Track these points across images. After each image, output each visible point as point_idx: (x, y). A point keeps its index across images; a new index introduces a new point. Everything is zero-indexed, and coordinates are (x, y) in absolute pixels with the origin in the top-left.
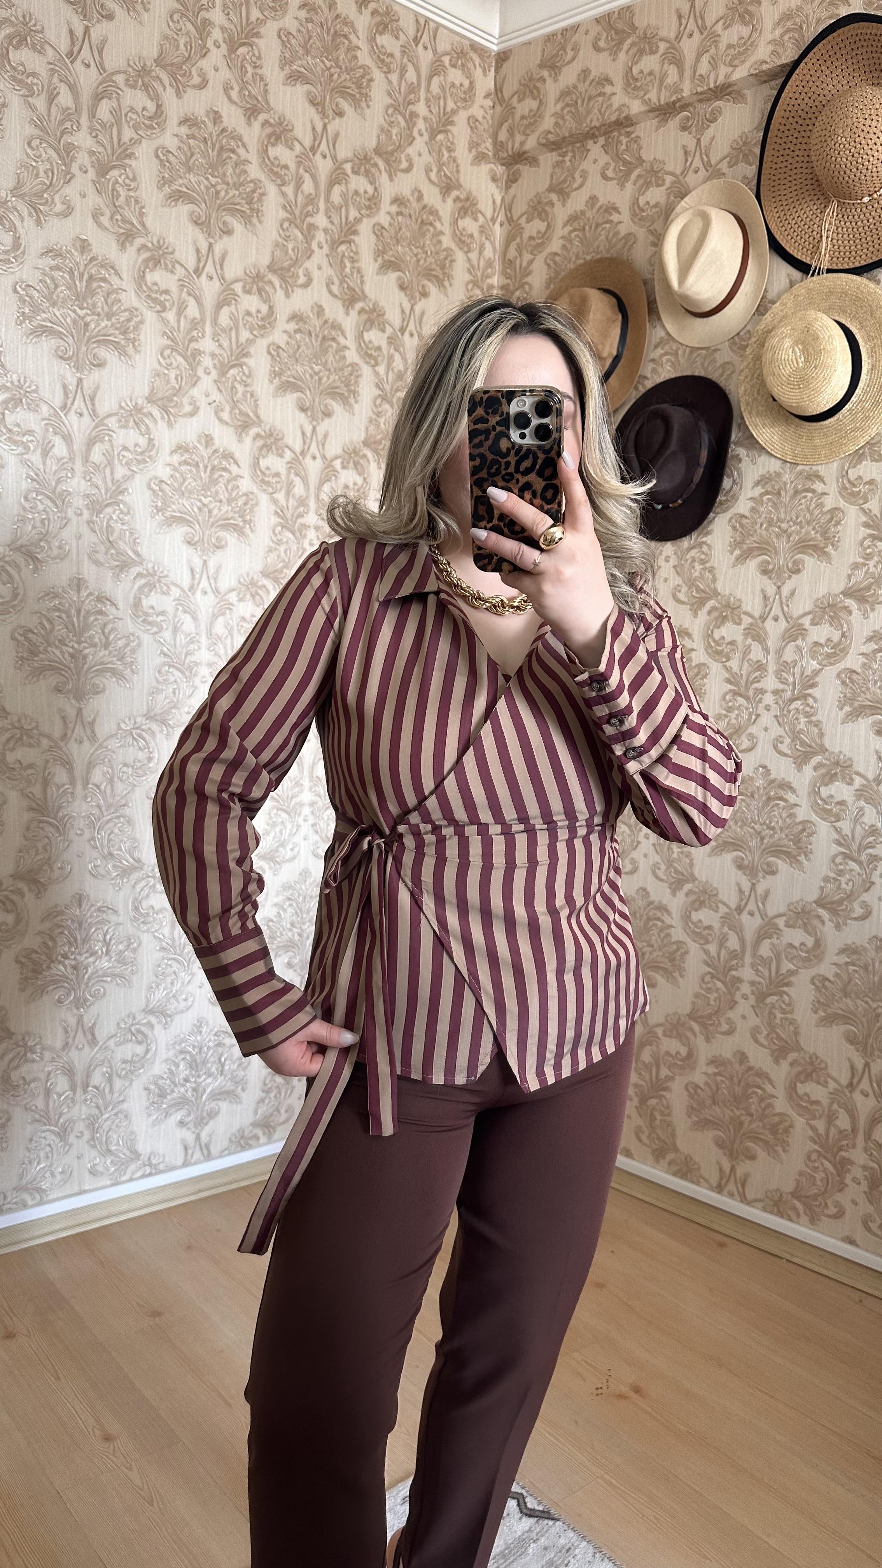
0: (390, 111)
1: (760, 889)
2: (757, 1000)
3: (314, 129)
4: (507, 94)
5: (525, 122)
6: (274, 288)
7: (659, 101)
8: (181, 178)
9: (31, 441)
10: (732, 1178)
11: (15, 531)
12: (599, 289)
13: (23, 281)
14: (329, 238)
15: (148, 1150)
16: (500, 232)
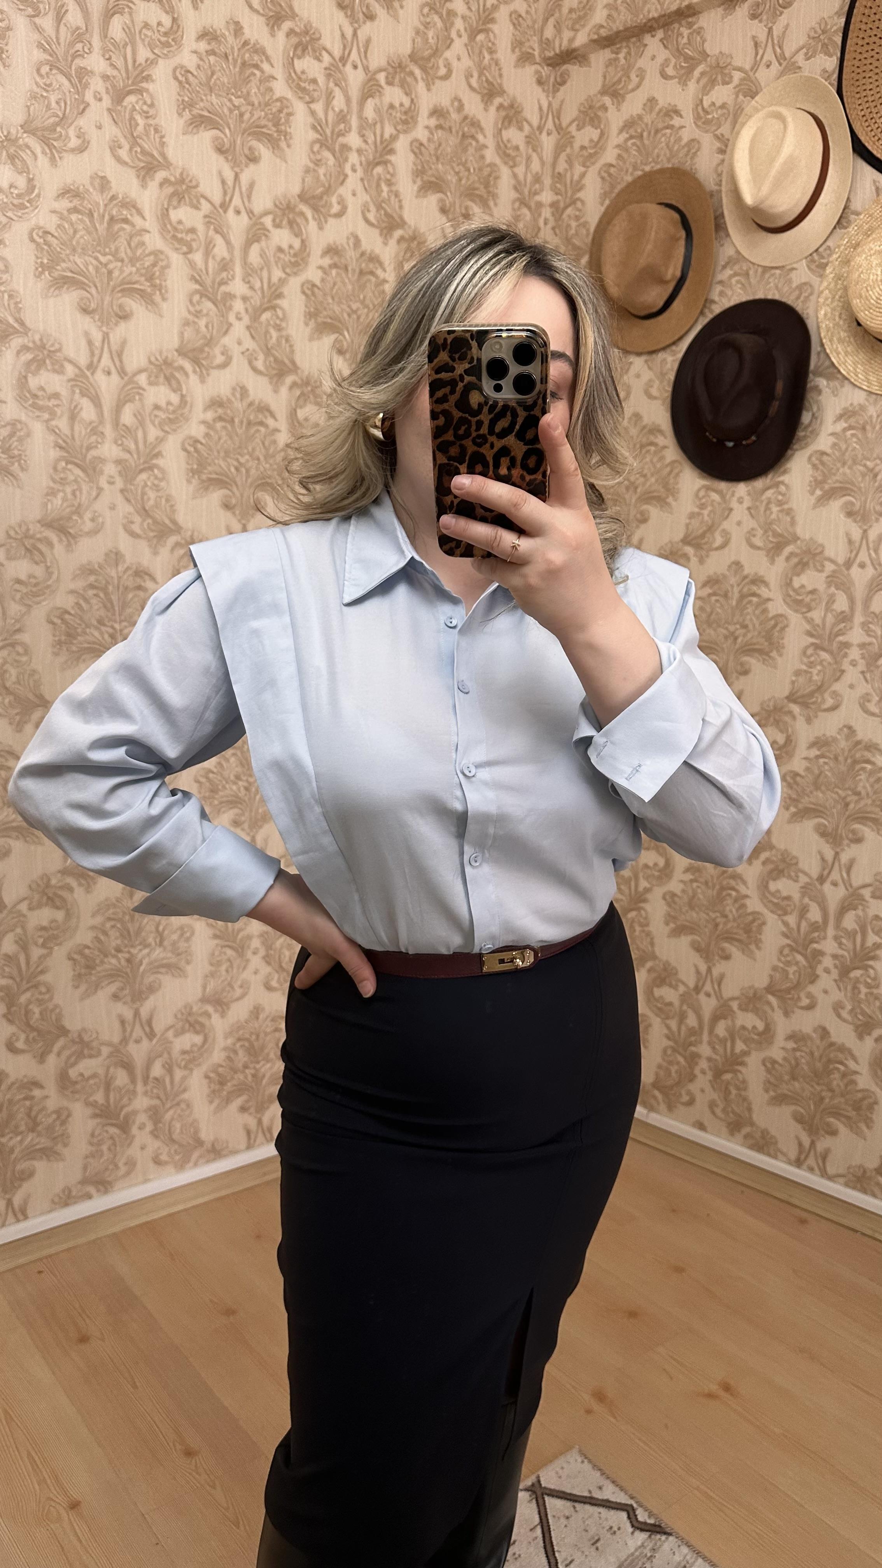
0: (426, 10)
1: (844, 858)
2: (840, 974)
3: (343, 35)
5: (574, 16)
6: (307, 220)
8: (202, 100)
9: (58, 406)
10: (812, 1153)
11: (45, 505)
12: (660, 204)
13: (40, 228)
14: (363, 159)
15: (212, 1138)
16: (548, 142)
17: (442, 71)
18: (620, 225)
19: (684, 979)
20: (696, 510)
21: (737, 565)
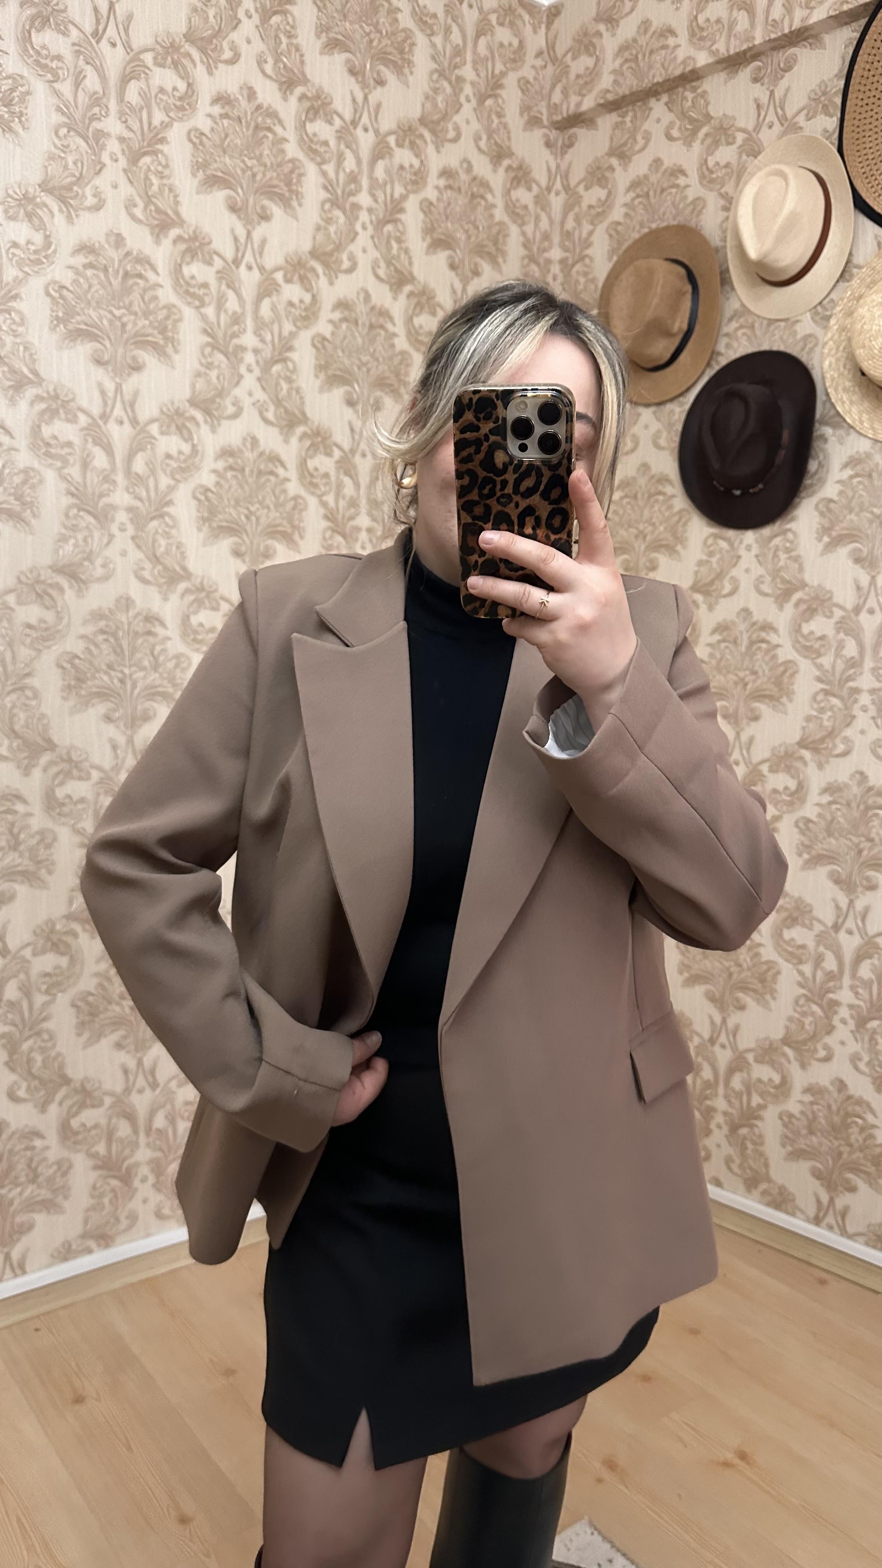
0: (435, 76)
1: (859, 905)
2: (857, 1025)
3: (354, 100)
4: (560, 50)
5: (581, 81)
6: (317, 276)
7: (728, 51)
8: (216, 161)
9: (70, 454)
10: (831, 1210)
11: (56, 551)
12: (667, 259)
13: (55, 282)
14: (374, 218)
16: (557, 202)
17: (451, 134)
18: (627, 279)
19: (696, 1030)
20: (705, 558)
21: (746, 612)
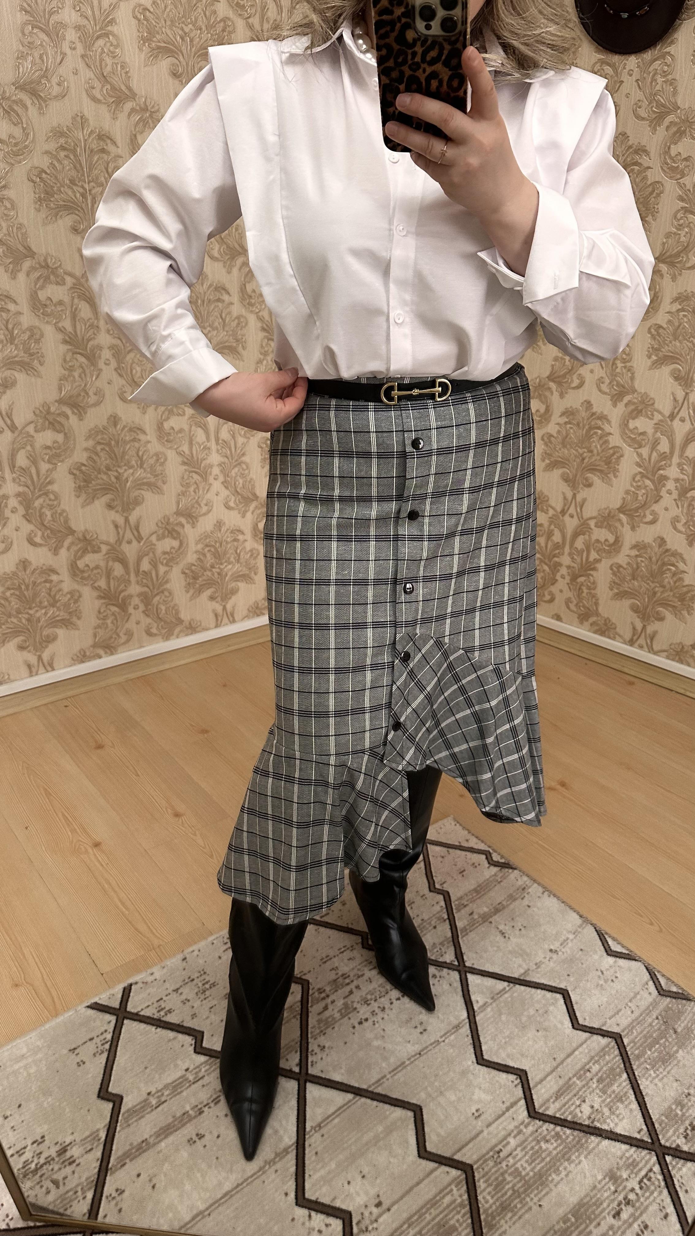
2: (679, 495)
10: (643, 634)
15: (189, 618)
19: (553, 505)
